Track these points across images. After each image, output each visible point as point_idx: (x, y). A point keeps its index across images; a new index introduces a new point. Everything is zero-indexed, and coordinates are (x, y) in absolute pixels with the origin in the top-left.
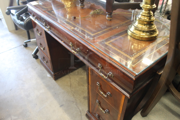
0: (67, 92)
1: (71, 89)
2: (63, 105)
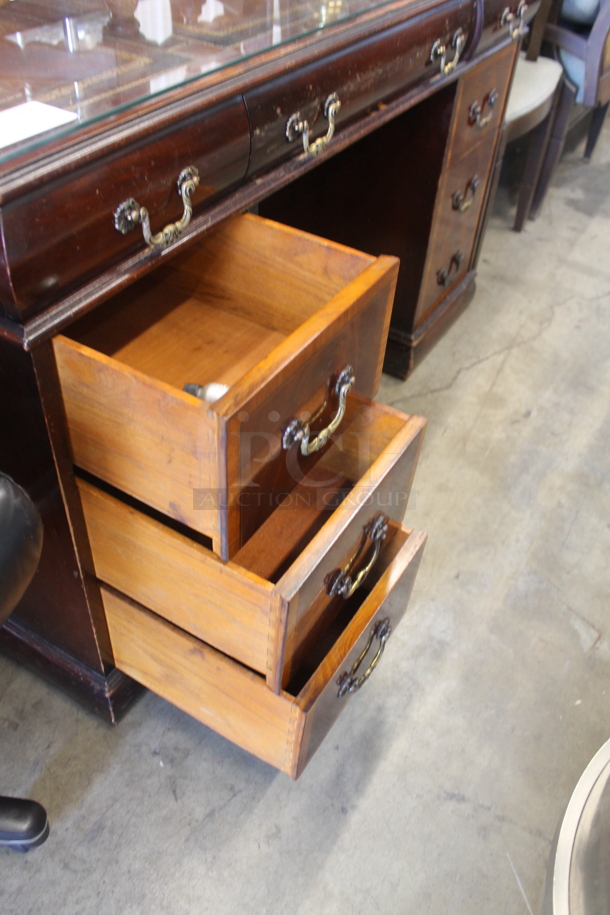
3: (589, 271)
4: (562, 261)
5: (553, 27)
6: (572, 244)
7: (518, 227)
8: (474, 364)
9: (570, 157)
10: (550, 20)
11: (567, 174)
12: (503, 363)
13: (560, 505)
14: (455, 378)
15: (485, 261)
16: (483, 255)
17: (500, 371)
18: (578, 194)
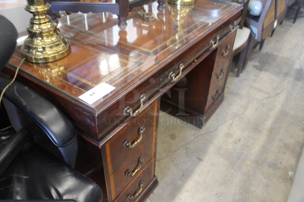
0: (173, 161)
1: (165, 158)
2: (198, 158)
3: (260, 90)
4: (252, 87)
5: (247, 18)
6: (255, 81)
7: (237, 76)
8: (223, 123)
9: (254, 50)
10: (246, 16)
11: (253, 57)
12: (232, 122)
13: (249, 171)
14: (217, 128)
15: (227, 87)
16: (227, 85)
17: (231, 125)
18: (257, 64)
